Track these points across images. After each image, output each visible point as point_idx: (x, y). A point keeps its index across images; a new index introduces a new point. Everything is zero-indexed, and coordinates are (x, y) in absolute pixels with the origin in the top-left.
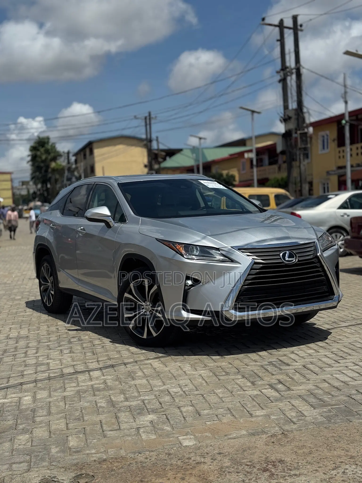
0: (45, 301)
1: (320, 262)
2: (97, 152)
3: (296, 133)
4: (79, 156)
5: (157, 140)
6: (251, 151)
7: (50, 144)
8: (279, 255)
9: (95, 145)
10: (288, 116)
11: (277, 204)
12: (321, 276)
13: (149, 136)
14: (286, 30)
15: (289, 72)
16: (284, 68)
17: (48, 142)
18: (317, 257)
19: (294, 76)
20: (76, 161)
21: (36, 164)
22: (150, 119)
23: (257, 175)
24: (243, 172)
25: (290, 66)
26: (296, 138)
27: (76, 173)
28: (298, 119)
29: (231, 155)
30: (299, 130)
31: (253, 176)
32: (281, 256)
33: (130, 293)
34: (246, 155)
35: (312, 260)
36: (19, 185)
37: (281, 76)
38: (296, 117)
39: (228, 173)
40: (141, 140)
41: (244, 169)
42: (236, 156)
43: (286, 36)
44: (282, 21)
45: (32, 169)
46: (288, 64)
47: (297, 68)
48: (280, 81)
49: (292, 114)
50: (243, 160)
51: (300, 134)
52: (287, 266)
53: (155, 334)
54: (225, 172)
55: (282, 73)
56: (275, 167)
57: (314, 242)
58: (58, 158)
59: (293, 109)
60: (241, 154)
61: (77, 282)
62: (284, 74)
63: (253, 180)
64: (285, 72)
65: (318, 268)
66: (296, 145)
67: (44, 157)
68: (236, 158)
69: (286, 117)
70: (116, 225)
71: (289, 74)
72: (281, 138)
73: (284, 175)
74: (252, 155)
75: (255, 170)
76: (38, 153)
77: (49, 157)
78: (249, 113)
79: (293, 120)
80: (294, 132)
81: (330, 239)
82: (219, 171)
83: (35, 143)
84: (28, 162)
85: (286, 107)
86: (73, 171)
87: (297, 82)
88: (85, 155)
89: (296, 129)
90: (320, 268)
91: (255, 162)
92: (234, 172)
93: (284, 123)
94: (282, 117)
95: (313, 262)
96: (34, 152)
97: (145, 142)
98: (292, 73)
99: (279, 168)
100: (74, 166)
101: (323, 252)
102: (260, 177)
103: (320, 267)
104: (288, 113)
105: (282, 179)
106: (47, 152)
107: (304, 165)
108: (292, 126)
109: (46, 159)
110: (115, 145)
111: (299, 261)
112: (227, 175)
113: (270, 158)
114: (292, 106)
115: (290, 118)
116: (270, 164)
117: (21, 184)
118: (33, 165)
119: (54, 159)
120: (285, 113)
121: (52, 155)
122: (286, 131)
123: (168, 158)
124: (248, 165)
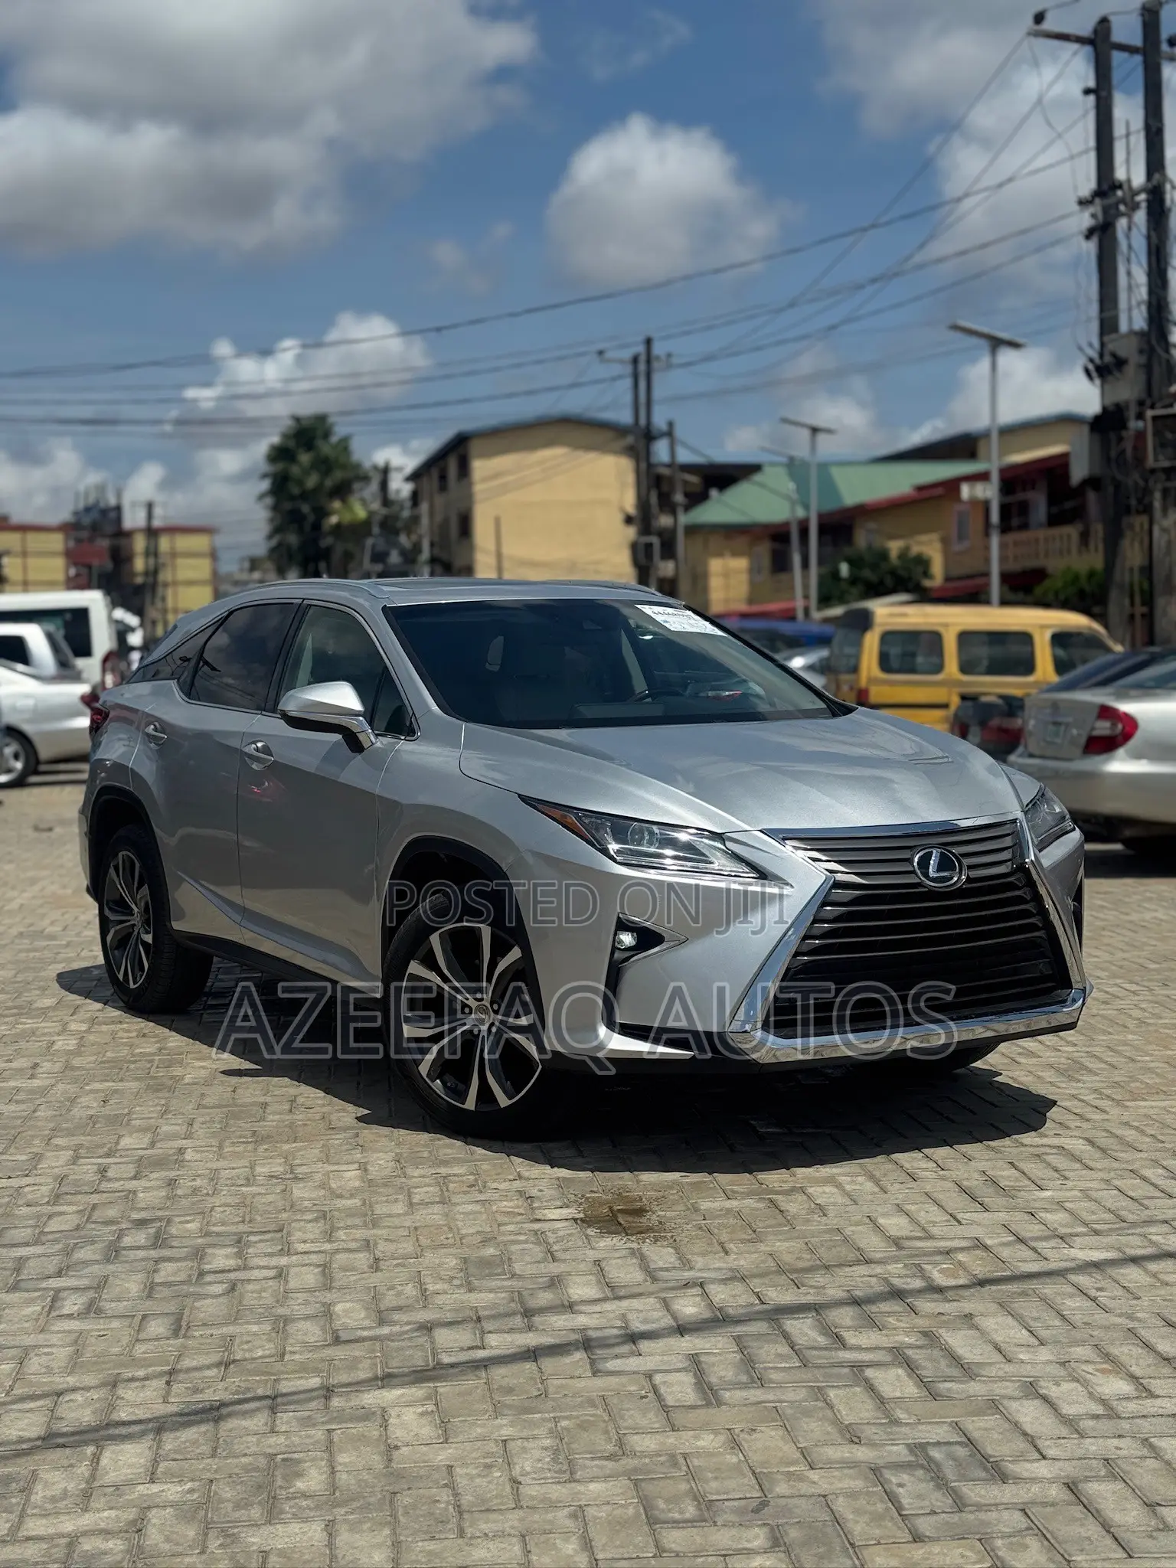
0: (121, 977)
1: (1031, 884)
2: (480, 467)
3: (1140, 416)
4: (425, 480)
5: (669, 434)
6: (983, 477)
7: (334, 439)
8: (910, 861)
9: (475, 446)
10: (1114, 355)
11: (1061, 667)
12: (1033, 928)
13: (643, 421)
14: (1117, 57)
15: (1123, 201)
16: (1105, 187)
17: (327, 434)
18: (1022, 869)
19: (1141, 217)
20: (415, 497)
21: (288, 506)
22: (649, 361)
23: (1003, 559)
24: (957, 547)
25: (1129, 181)
26: (1141, 435)
27: (403, 539)
28: (1148, 368)
29: (920, 488)
30: (1152, 407)
31: (987, 560)
32: (915, 864)
33: (430, 963)
34: (965, 491)
35: (1009, 879)
36: (241, 570)
37: (1093, 216)
38: (1143, 360)
39: (907, 549)
40: (619, 430)
41: (961, 537)
42: (940, 491)
43: (1116, 76)
44: (1104, 24)
45: (272, 520)
46: (1120, 174)
47: (1150, 185)
48: (1089, 234)
49: (1128, 349)
50: (958, 507)
51: (1155, 418)
52: (932, 895)
53: (503, 1101)
54: (894, 547)
55: (1097, 208)
56: (1072, 531)
57: (1014, 821)
58: (356, 486)
59: (1132, 333)
60: (952, 486)
61: (238, 918)
62: (1106, 210)
63: (986, 574)
64: (1111, 200)
65: (1026, 902)
66: (1140, 459)
67: (312, 481)
68: (940, 497)
69: (1108, 359)
70: (381, 743)
71: (1122, 208)
72: (1086, 429)
73: (1095, 560)
74: (988, 492)
75: (995, 541)
76: (295, 470)
77: (329, 483)
78: (984, 343)
79: (1130, 370)
80: (1132, 412)
81: (1058, 810)
82: (878, 542)
83: (285, 436)
84: (261, 497)
85: (1108, 325)
86: (397, 533)
87: (1149, 238)
88: (443, 478)
89: (1141, 403)
90: (1032, 904)
91: (995, 517)
92: (931, 548)
93: (1098, 382)
94: (1091, 360)
95: (1011, 883)
96: (280, 466)
97: (630, 440)
98: (1135, 207)
99: (1085, 537)
100: (406, 513)
101: (1040, 851)
102: (1014, 567)
103: (1032, 900)
104: (1114, 345)
105: (1092, 574)
106: (325, 465)
107: (1164, 530)
108: (1127, 390)
109: (318, 488)
110: (532, 447)
111: (969, 880)
112: (903, 555)
113: (1051, 502)
114: (1130, 319)
115: (1120, 363)
116: (1054, 521)
117: (247, 565)
118: (275, 508)
119: (342, 491)
120: (1102, 344)
121: (338, 475)
122: (1104, 409)
123: (714, 493)
124: (976, 524)
